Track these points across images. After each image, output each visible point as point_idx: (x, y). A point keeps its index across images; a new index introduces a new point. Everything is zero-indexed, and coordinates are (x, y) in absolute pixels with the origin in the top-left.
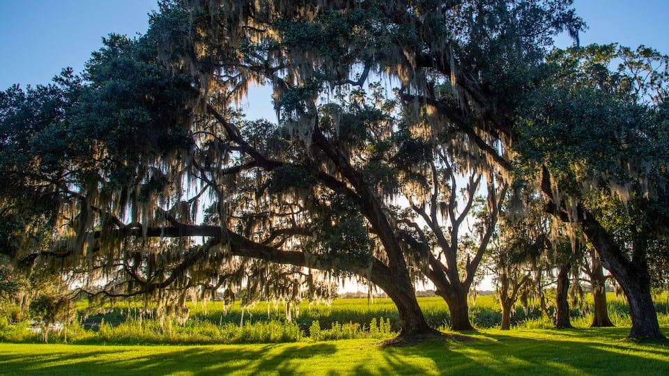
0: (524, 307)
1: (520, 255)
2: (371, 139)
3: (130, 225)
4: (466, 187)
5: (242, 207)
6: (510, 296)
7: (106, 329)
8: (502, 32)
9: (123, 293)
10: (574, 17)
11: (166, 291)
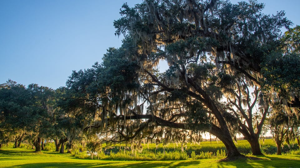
0: (288, 145)
1: (280, 121)
2: (210, 76)
3: (120, 116)
4: (254, 92)
5: (161, 106)
6: (280, 140)
7: (113, 155)
8: (256, 30)
9: (118, 141)
10: (286, 20)
11: (134, 140)
